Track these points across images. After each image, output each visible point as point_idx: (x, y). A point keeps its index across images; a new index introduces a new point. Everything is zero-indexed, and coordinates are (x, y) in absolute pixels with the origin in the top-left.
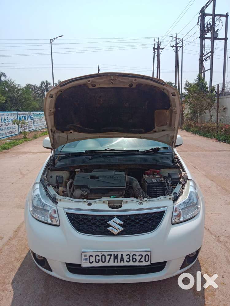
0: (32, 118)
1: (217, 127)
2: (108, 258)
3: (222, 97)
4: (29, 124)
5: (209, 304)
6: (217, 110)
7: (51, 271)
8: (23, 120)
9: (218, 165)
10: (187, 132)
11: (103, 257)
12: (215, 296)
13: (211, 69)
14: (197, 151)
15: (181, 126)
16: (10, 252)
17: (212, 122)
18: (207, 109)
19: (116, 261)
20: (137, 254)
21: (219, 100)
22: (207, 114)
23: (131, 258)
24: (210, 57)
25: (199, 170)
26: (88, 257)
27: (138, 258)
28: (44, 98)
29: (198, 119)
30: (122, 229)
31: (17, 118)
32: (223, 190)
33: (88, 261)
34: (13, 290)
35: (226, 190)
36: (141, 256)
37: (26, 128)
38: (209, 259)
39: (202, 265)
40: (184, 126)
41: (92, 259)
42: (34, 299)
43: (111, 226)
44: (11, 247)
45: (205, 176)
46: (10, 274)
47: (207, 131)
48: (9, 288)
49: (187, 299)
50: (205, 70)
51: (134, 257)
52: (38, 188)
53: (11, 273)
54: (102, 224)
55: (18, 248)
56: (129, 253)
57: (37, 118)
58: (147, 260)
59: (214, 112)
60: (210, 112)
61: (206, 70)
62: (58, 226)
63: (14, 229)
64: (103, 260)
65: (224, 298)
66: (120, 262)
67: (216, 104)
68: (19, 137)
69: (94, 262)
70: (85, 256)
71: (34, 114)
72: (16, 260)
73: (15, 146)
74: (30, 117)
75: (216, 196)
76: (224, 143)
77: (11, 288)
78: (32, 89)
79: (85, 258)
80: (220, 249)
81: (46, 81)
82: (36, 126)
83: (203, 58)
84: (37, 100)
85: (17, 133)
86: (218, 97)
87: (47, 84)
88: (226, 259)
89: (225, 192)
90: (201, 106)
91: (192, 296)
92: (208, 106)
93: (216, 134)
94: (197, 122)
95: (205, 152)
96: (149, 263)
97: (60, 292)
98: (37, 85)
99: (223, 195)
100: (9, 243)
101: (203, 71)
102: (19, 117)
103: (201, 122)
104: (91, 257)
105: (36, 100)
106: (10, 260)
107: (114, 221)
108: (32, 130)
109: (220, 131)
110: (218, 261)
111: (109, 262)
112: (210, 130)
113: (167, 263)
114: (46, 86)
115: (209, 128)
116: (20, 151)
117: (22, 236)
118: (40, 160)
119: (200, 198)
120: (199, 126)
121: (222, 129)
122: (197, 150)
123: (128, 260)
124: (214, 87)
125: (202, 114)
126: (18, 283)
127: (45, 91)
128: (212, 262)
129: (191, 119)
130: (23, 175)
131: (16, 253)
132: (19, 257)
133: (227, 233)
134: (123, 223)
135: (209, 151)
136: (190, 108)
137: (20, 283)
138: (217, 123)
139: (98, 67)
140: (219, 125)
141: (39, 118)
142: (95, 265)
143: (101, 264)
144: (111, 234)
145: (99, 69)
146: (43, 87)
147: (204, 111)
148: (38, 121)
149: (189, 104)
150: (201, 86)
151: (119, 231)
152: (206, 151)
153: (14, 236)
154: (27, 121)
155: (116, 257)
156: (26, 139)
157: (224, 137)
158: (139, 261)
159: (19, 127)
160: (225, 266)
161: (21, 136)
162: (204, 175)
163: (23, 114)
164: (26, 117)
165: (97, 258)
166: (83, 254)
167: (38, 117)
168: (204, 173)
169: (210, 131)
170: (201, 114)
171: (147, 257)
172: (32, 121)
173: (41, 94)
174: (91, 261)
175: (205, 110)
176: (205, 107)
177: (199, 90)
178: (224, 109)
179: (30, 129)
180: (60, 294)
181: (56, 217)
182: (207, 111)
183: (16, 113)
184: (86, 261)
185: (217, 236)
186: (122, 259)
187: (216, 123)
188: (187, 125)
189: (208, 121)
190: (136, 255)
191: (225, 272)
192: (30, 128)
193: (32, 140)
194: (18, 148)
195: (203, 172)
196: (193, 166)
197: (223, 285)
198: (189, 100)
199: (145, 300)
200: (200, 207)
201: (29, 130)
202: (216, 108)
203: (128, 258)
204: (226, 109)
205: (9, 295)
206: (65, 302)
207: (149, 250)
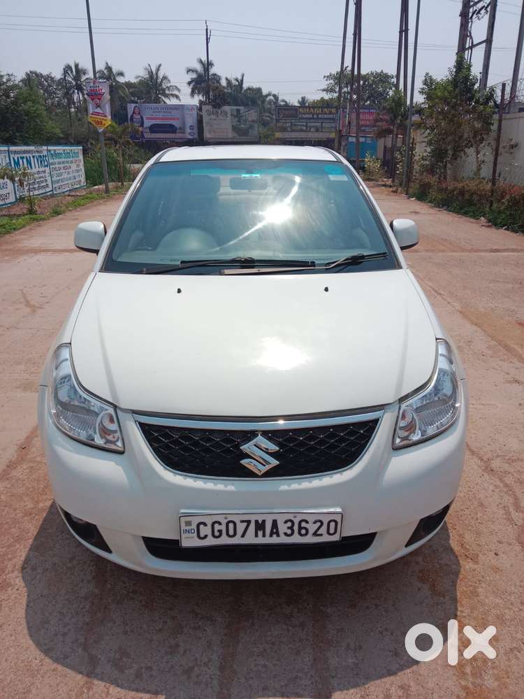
0: (46, 163)
1: (492, 191)
2: (241, 527)
3: (508, 116)
4: (40, 178)
5: (464, 614)
6: (494, 147)
7: (109, 551)
8: (25, 170)
9: (491, 285)
10: (419, 202)
11: (231, 526)
12: (478, 596)
13: (489, 41)
14: (444, 251)
15: (405, 186)
16: (11, 496)
17: (479, 178)
18: (472, 146)
19: (260, 533)
20: (311, 519)
21: (503, 122)
22: (469, 159)
23: (296, 528)
24: (488, 9)
25: (445, 300)
26: (194, 526)
27: (312, 528)
28: (73, 110)
29: (448, 171)
30: (275, 462)
31: (8, 161)
32: (501, 348)
33: (195, 534)
34: (26, 586)
35: (506, 347)
36: (319, 524)
37: (31, 187)
38: (467, 512)
39: (451, 525)
40: (415, 187)
41: (205, 531)
42: (74, 606)
43: (248, 456)
44: (12, 486)
45: (461, 312)
46: (14, 548)
47: (468, 200)
48: (15, 581)
49: (416, 604)
50: (472, 43)
51: (303, 524)
52: (67, 360)
53: (18, 546)
54: (228, 451)
55: (30, 488)
56: (290, 517)
57: (59, 163)
58: (332, 531)
59: (487, 154)
60: (478, 153)
61: (475, 43)
62: (122, 453)
63: (19, 440)
64: (231, 532)
65: (498, 601)
66: (271, 536)
67: (493, 134)
68: (16, 210)
69: (210, 536)
70: (188, 523)
71: (49, 151)
72: (27, 516)
73: (8, 232)
74: (41, 159)
75: (484, 362)
76: (506, 231)
77: (19, 582)
78: (41, 84)
79: (188, 528)
80: (491, 488)
81: (77, 66)
82: (58, 181)
83: (471, 10)
84: (57, 114)
85: (12, 199)
86: (501, 117)
87: (79, 72)
88: (503, 512)
89: (506, 352)
90: (457, 139)
91: (427, 597)
92: (475, 137)
93: (487, 209)
94: (445, 178)
95: (461, 254)
96: (336, 538)
97: (131, 590)
98: (53, 76)
99: (501, 360)
100: (9, 474)
101: (467, 46)
102: (14, 159)
103: (455, 179)
104: (202, 526)
105: (54, 114)
106: (13, 515)
107: (255, 445)
108: (49, 193)
109: (499, 201)
110: (485, 517)
111: (243, 536)
112: (475, 198)
113: (378, 534)
114: (77, 78)
115: (472, 194)
116: (23, 245)
117: (38, 459)
118: (71, 270)
119: (460, 383)
120: (449, 188)
121: (503, 197)
122: (442, 247)
123: (289, 532)
124: (492, 89)
125: (459, 159)
126: (34, 569)
127: (74, 91)
128: (473, 518)
129: (431, 170)
130: (34, 309)
131: (25, 499)
132: (33, 508)
133: (506, 450)
134: (278, 448)
135: (471, 251)
136: (430, 143)
137: (39, 570)
138: (494, 181)
139: (207, 30)
140: (497, 186)
141: (63, 163)
142: (210, 541)
143: (224, 540)
144: (249, 474)
145: (209, 34)
146: (70, 80)
147: (462, 150)
148: (62, 171)
149: (428, 131)
150: (464, 86)
151: (268, 467)
152: (463, 250)
153: (20, 459)
154: (34, 170)
155: (260, 526)
156: (34, 216)
157: (507, 216)
158: (315, 534)
159: (16, 185)
160: (501, 527)
161: (21, 209)
162: (459, 311)
163: (25, 152)
164: (32, 159)
165: (217, 527)
166: (183, 520)
167: (60, 160)
168: (458, 306)
169: (475, 202)
170: (456, 159)
171: (333, 525)
172: (47, 169)
173: (64, 98)
174: (202, 535)
175: (466, 150)
176: (467, 140)
177: (457, 96)
178: (512, 147)
179: (44, 191)
180: (131, 594)
181: (115, 432)
182: (471, 151)
183: (6, 148)
184: (191, 535)
185: (485, 458)
186: (275, 531)
187: (490, 180)
188: (421, 185)
189: (471, 175)
190: (307, 522)
191: (500, 542)
192: (44, 187)
193: (49, 219)
194: (17, 238)
195: (456, 304)
196: (433, 289)
197: (496, 572)
198: (430, 122)
199: (322, 608)
200: (461, 405)
201: (41, 191)
202: (493, 144)
203: (288, 528)
204: (516, 146)
205: (16, 598)
206: (144, 613)
207: (339, 510)
